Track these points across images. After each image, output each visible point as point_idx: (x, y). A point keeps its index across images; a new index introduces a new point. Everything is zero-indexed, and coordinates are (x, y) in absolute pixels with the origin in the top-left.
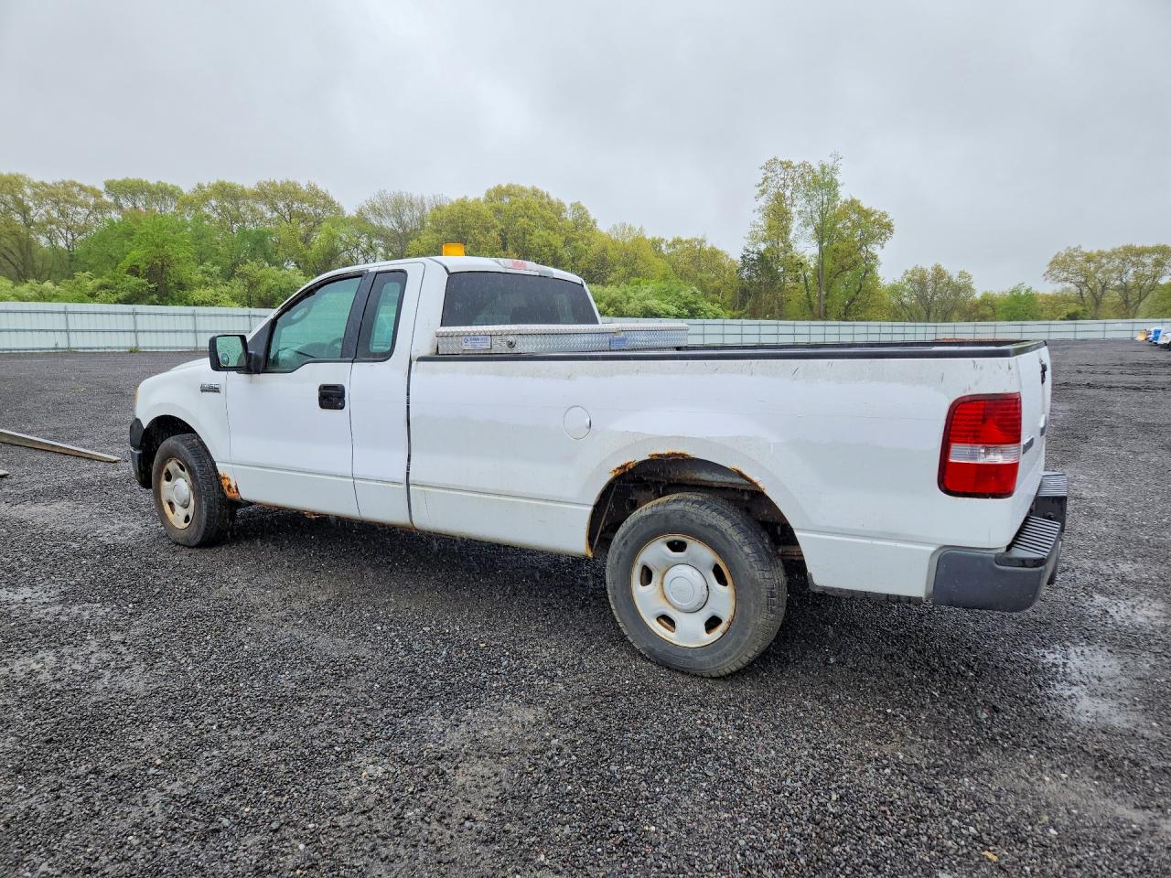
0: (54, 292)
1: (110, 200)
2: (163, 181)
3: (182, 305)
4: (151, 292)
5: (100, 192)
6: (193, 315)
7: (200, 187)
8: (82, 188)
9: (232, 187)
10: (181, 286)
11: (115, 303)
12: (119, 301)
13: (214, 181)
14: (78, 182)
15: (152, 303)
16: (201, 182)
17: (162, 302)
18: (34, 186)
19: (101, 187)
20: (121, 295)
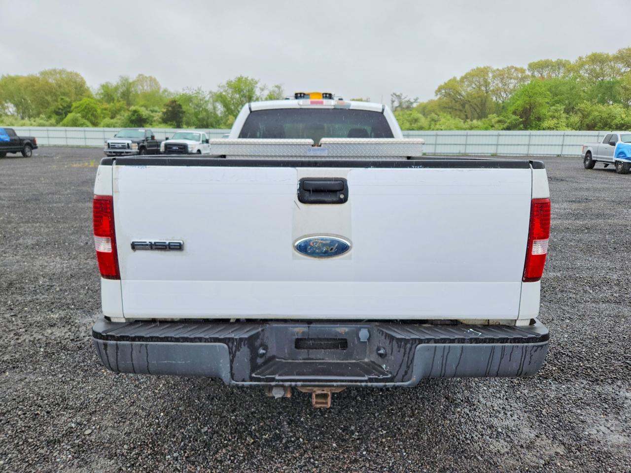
0: (477, 125)
1: (530, 74)
2: (560, 58)
3: (536, 130)
4: (521, 123)
5: (525, 70)
6: (530, 136)
7: (580, 58)
8: (516, 69)
9: (600, 55)
10: (539, 119)
11: (502, 130)
12: (504, 129)
13: (590, 54)
14: (515, 66)
15: (521, 129)
16: (581, 56)
17: (526, 128)
18: (494, 71)
19: (526, 67)
20: (505, 125)
